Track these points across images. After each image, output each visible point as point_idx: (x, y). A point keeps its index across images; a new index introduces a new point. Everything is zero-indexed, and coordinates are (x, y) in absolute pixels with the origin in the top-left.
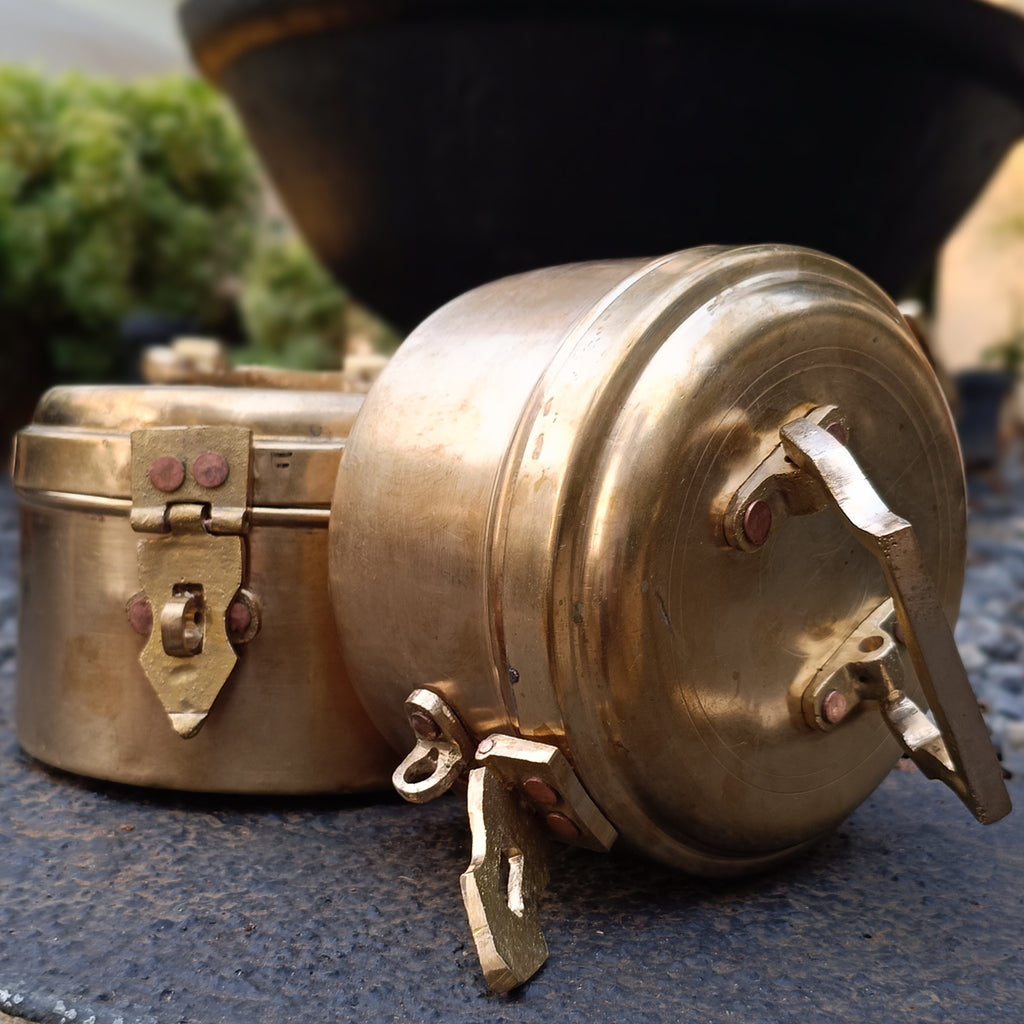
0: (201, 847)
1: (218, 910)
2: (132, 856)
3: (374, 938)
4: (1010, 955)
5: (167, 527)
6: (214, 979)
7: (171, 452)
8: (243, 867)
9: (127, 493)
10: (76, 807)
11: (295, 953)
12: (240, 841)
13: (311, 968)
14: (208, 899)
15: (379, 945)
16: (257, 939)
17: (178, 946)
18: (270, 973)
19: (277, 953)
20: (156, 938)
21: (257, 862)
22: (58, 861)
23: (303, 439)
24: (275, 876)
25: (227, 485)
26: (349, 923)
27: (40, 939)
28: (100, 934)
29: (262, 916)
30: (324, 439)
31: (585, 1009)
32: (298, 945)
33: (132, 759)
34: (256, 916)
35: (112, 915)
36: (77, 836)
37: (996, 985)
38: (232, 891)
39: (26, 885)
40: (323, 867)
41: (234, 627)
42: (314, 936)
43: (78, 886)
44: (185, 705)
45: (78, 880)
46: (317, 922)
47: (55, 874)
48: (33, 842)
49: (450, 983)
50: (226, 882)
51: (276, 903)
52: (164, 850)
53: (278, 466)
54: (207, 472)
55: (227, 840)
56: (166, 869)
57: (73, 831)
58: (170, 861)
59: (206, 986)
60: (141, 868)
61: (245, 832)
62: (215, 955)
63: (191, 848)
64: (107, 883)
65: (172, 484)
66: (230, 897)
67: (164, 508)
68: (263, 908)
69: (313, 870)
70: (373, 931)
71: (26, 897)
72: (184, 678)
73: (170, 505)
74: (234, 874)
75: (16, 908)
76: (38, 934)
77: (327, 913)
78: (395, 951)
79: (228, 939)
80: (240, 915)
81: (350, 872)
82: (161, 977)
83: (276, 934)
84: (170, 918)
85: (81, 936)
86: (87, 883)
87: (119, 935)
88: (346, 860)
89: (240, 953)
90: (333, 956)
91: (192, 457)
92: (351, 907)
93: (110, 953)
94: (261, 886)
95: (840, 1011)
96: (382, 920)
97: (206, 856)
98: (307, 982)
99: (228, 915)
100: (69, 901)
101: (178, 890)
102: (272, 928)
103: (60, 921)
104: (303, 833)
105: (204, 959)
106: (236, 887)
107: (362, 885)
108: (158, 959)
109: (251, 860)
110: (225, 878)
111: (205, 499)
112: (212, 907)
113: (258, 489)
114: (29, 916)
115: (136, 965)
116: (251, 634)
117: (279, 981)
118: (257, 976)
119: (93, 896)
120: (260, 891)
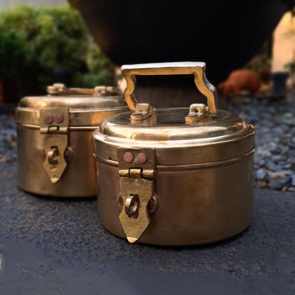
0: (59, 211)
1: (61, 227)
2: (42, 213)
3: (97, 235)
4: (256, 237)
5: (49, 133)
6: (57, 245)
7: (49, 114)
8: (68, 216)
9: (39, 124)
10: (30, 201)
11: (77, 238)
12: (69, 209)
13: (81, 242)
14: (59, 224)
15: (98, 236)
16: (69, 235)
17: (50, 237)
18: (70, 244)
19: (73, 238)
20: (45, 235)
21: (72, 215)
22: (24, 215)
23: (82, 109)
24: (75, 218)
25: (63, 122)
26: (92, 231)
27: (17, 236)
28: (32, 234)
29: (71, 229)
30: (87, 109)
31: (146, 253)
32: (78, 236)
33: (43, 188)
34: (70, 229)
35: (35, 229)
36: (29, 209)
37: (251, 245)
38: (65, 222)
39: (16, 222)
40: (88, 216)
41: (66, 156)
42: (83, 234)
43: (28, 222)
44: (55, 176)
45: (28, 220)
46: (84, 230)
47: (23, 219)
48: (19, 211)
49: (114, 246)
50: (64, 220)
51: (75, 225)
52: (50, 212)
54: (58, 119)
55: (65, 209)
56: (49, 217)
57: (29, 207)
58: (51, 215)
59: (55, 247)
60: (43, 217)
61: (70, 207)
62: (58, 239)
63: (56, 211)
64: (35, 221)
65: (50, 122)
66: (64, 224)
68: (71, 227)
69: (85, 217)
70: (97, 233)
71: (15, 225)
72: (54, 170)
73: (49, 127)
74: (66, 217)
75: (13, 228)
76: (17, 234)
77: (87, 228)
78: (102, 238)
79: (62, 235)
80: (65, 229)
81: (94, 217)
82: (44, 245)
83: (74, 234)
84: (49, 230)
85: (27, 234)
86: (30, 221)
87: (36, 234)
88: (94, 214)
89: (64, 239)
90: (87, 239)
91: (54, 115)
92: (93, 226)
93: (33, 239)
94: (72, 221)
95: (209, 252)
96: (100, 229)
97: (60, 213)
98: (79, 246)
99: (63, 229)
100: (25, 226)
101: (52, 222)
102: (73, 232)
103: (23, 231)
104: (84, 207)
105: (55, 240)
106: (66, 221)
107: (96, 220)
108: (44, 240)
109: (71, 214)
110: (64, 219)
111: (58, 125)
112: (59, 227)
113: (71, 122)
114: (15, 230)
115: (39, 242)
116: (70, 158)
117: (72, 246)
118: (67, 245)
119: (31, 224)
120: (72, 222)
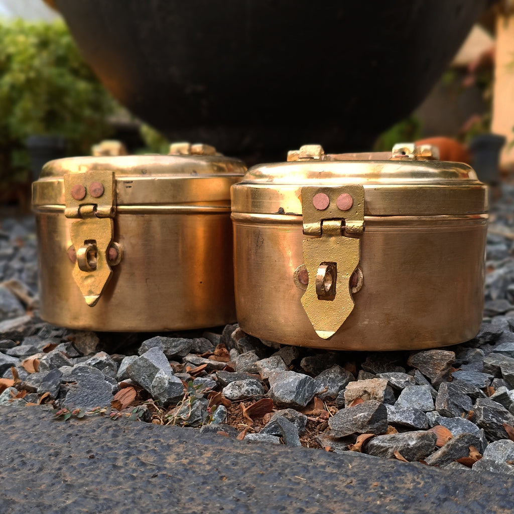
5: (79, 215)
7: (80, 183)
23: (139, 175)
25: (104, 196)
30: (148, 175)
41: (111, 258)
44: (90, 293)
53: (127, 187)
54: (95, 191)
65: (81, 196)
67: (78, 207)
72: (89, 281)
73: (81, 206)
91: (88, 184)
111: (95, 202)
113: (119, 198)
116: (119, 261)
